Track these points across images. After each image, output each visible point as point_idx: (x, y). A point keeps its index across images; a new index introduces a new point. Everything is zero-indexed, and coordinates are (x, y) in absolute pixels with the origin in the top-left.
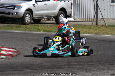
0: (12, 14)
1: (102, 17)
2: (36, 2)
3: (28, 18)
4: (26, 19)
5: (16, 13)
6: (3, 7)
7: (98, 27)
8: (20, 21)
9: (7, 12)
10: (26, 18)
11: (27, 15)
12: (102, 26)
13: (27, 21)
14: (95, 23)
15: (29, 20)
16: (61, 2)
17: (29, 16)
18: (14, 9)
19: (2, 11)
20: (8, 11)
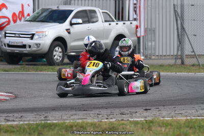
0: (30, 47)
1: (192, 50)
2: (71, 24)
3: (58, 53)
4: (55, 56)
5: (37, 44)
6: (13, 35)
7: (185, 68)
8: (45, 60)
9: (21, 44)
10: (54, 54)
11: (57, 49)
12: (193, 65)
13: (57, 59)
14: (179, 62)
15: (60, 57)
16: (117, 24)
17: (60, 50)
18: (32, 38)
19: (12, 43)
20: (22, 42)
